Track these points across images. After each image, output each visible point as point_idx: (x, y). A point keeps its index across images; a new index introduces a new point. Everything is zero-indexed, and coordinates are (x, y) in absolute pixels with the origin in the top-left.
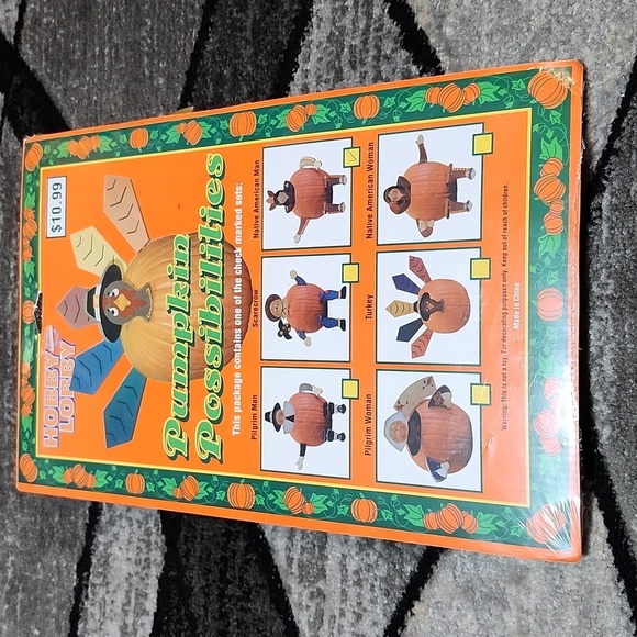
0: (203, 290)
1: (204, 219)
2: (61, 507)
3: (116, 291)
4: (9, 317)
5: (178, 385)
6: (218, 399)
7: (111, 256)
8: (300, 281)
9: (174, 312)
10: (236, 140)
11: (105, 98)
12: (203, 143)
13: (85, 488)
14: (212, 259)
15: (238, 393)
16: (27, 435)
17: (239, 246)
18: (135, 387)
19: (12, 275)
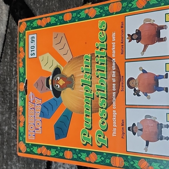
0: (98, 77)
1: (98, 48)
2: (35, 162)
3: (59, 78)
4: (13, 89)
5: (86, 115)
6: (105, 121)
7: (56, 64)
8: (144, 71)
9: (84, 86)
10: (112, 14)
11: (51, 4)
12: (96, 16)
13: (46, 156)
14: (101, 64)
15: (115, 119)
16: (22, 134)
17: (114, 58)
18: (67, 116)
19: (14, 73)
